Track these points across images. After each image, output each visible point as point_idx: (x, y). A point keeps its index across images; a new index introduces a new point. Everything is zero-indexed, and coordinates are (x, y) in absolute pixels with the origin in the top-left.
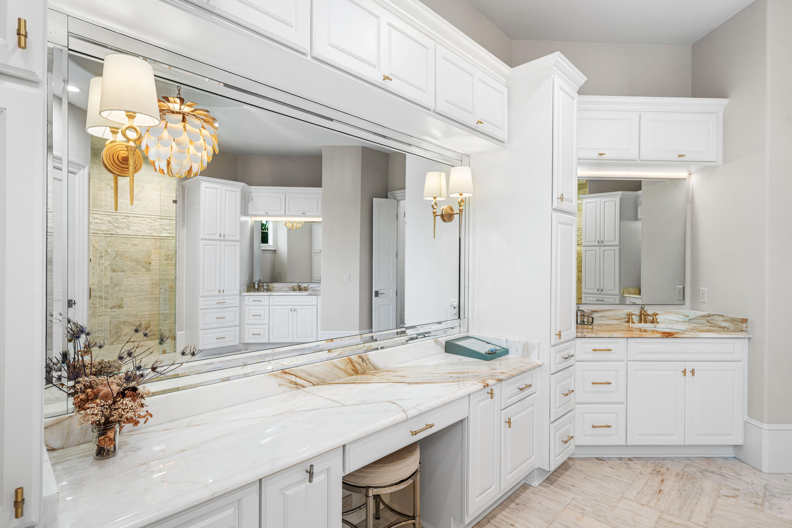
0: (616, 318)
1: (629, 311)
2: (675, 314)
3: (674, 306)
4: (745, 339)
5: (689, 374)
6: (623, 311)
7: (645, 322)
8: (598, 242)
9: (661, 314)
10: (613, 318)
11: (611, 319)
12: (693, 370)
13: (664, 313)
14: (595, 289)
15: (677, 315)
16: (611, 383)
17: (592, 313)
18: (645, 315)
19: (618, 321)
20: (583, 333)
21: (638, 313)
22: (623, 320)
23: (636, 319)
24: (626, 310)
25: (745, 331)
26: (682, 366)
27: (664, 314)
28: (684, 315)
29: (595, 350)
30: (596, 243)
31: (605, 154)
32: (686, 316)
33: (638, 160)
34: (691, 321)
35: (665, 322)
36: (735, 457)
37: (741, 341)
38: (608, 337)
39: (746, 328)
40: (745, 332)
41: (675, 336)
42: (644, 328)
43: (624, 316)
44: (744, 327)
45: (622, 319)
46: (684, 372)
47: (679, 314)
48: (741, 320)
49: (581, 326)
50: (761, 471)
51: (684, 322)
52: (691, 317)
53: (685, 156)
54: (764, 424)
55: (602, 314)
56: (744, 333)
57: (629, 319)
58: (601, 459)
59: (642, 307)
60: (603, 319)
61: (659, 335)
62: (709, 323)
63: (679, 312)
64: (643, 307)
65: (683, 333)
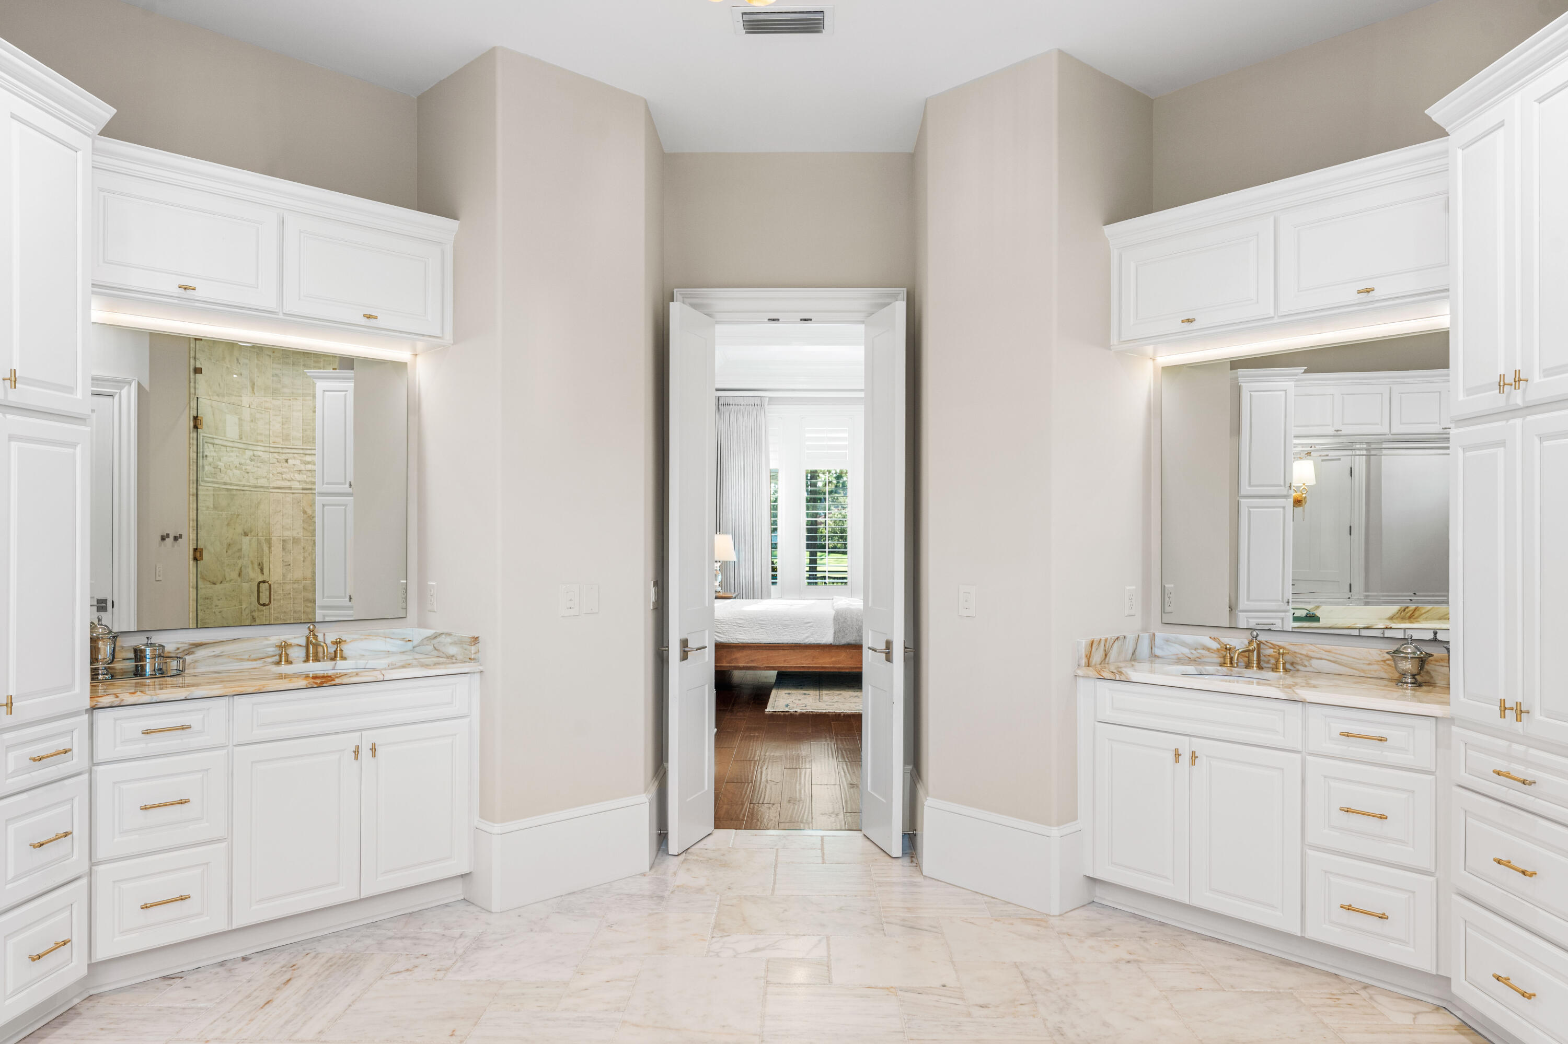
0: (253, 656)
1: (284, 637)
2: (386, 638)
3: (384, 621)
4: (476, 674)
5: (365, 752)
6: (270, 640)
7: (316, 659)
8: (350, 485)
9: (354, 640)
10: (247, 657)
11: (242, 660)
12: (374, 745)
13: (362, 637)
14: (345, 597)
15: (388, 640)
16: (188, 801)
17: (193, 650)
18: (314, 645)
19: (258, 662)
20: (117, 697)
21: (303, 642)
22: (270, 660)
23: (297, 654)
24: (277, 637)
25: (474, 659)
26: (352, 740)
27: (362, 639)
28: (403, 639)
29: (147, 732)
30: (345, 488)
31: (194, 289)
32: (407, 639)
33: (281, 314)
34: (416, 649)
35: (363, 656)
36: (464, 899)
37: (465, 678)
38: (183, 698)
39: (475, 653)
40: (475, 661)
41: (337, 681)
42: (314, 673)
43: (272, 650)
44: (473, 652)
45: (268, 657)
46: (357, 752)
47: (392, 636)
48: (469, 640)
49: (153, 680)
50: (490, 912)
51: (404, 652)
52: (415, 643)
53: (376, 318)
54: (496, 825)
55: (217, 650)
56: (472, 664)
57: (280, 656)
58: (171, 976)
59: (309, 627)
60: (220, 660)
61: (303, 683)
62: (436, 651)
63: (393, 633)
64: (311, 627)
65: (357, 674)
